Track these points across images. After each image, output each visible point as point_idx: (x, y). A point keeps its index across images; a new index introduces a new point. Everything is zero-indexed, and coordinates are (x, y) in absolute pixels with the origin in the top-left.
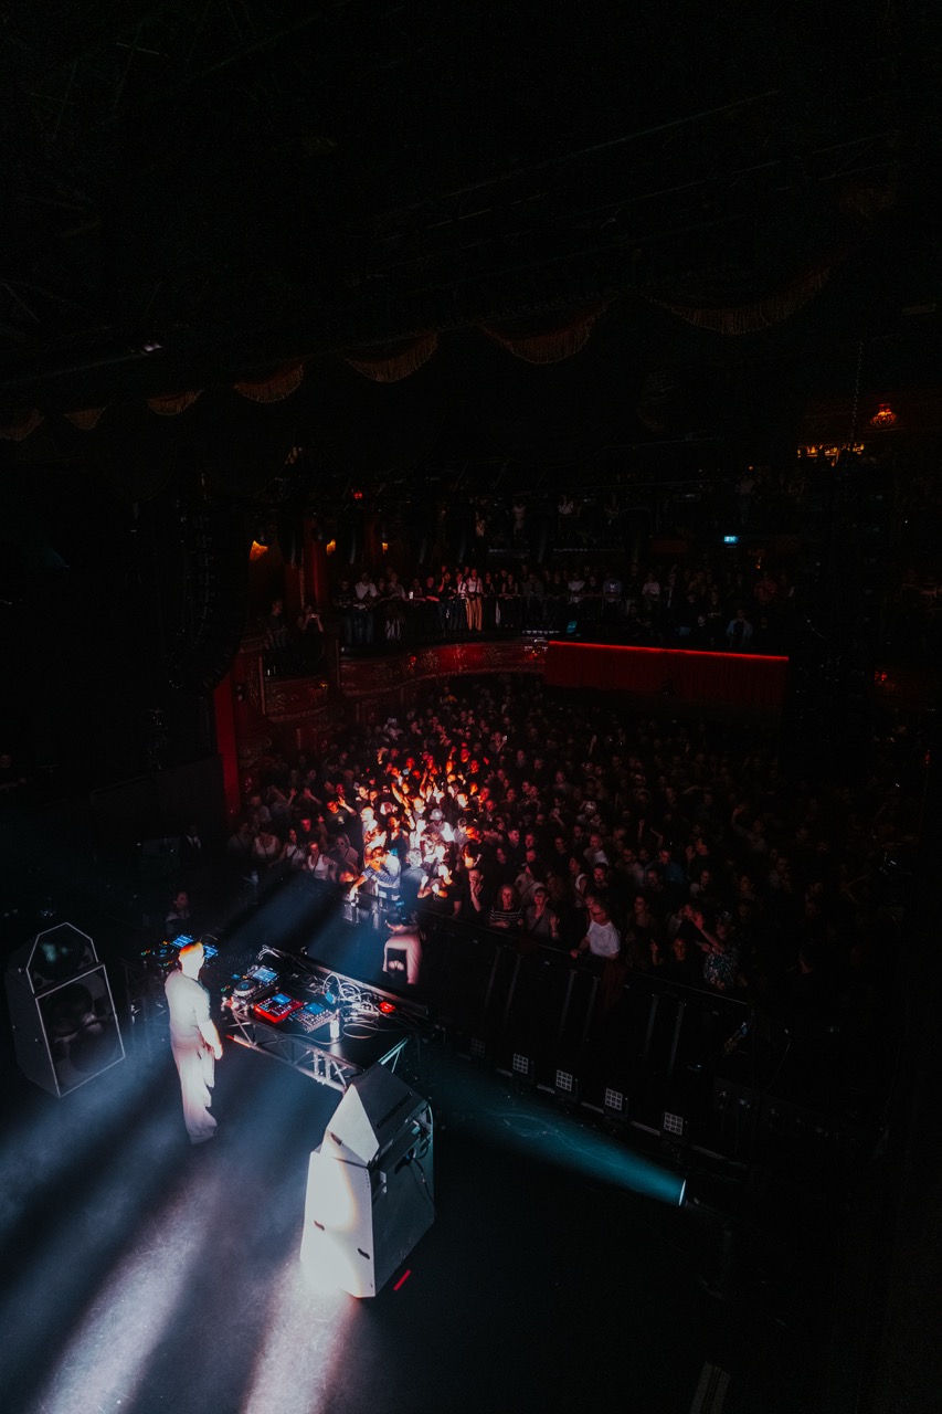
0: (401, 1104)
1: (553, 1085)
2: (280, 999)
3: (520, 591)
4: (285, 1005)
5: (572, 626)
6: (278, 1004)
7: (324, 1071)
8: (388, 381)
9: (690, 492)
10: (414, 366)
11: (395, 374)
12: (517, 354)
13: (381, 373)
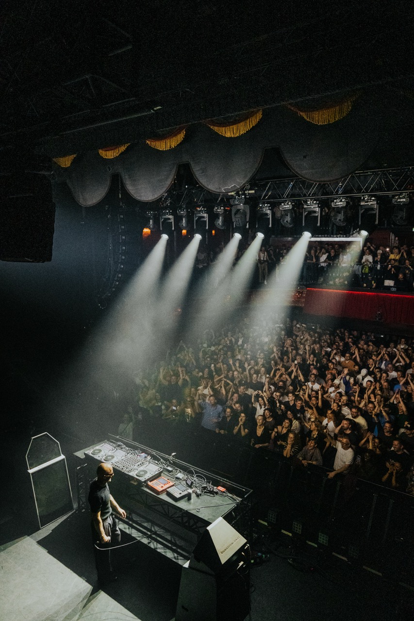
8: (233, 136)
9: (402, 198)
10: (248, 128)
11: (237, 132)
12: (308, 120)
13: (229, 132)
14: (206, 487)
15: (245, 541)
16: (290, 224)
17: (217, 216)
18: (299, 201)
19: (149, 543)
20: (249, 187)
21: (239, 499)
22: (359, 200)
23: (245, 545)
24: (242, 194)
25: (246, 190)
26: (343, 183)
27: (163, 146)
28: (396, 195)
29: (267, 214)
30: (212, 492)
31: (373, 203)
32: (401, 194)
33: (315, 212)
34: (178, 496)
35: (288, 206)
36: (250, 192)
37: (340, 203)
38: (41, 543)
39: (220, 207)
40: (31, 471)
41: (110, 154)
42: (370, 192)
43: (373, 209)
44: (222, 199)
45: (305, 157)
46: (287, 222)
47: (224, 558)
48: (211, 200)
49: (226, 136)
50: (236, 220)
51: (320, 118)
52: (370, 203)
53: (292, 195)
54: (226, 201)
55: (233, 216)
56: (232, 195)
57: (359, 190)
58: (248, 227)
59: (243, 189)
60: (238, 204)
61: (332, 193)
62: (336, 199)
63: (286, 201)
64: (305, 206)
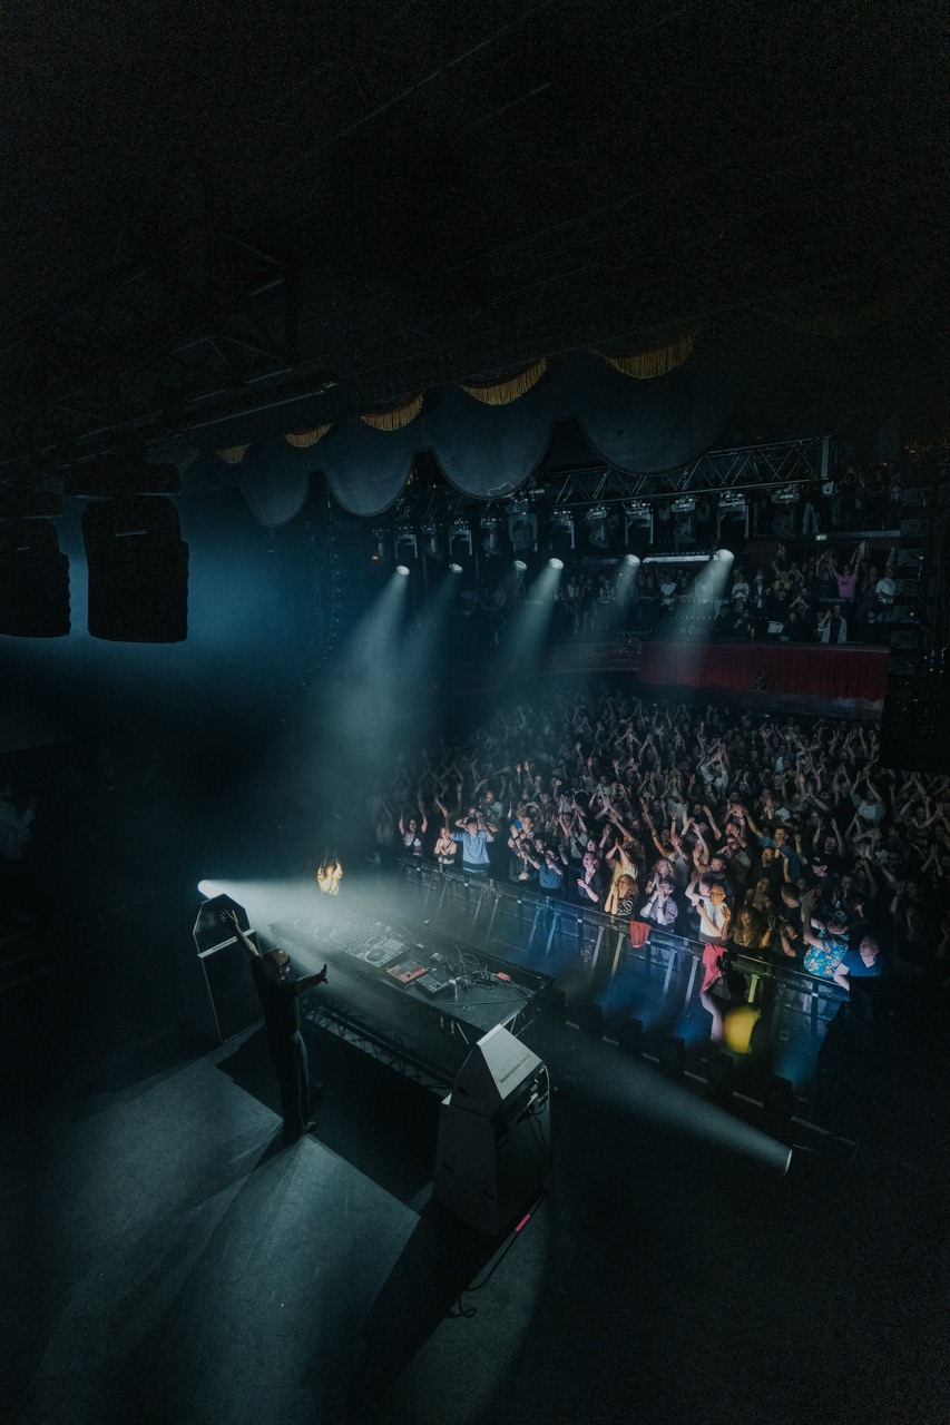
4: (412, 972)
6: (406, 970)
8: (500, 403)
9: (788, 493)
10: (525, 388)
11: (506, 397)
12: (623, 371)
13: (494, 397)
14: (479, 975)
15: (540, 1061)
16: (605, 542)
17: (485, 533)
18: (619, 503)
19: (392, 1063)
20: (535, 483)
21: (531, 993)
22: (717, 498)
23: (538, 1068)
24: (525, 496)
25: (530, 489)
26: (690, 470)
27: (386, 423)
28: (778, 489)
29: (567, 528)
30: (488, 983)
31: (739, 503)
32: (786, 486)
33: (645, 521)
34: (433, 989)
35: (599, 513)
36: (537, 492)
37: (686, 505)
38: (225, 1066)
39: (490, 519)
40: (202, 955)
41: (304, 440)
42: (735, 485)
43: (739, 513)
44: (493, 504)
45: (620, 433)
46: (600, 538)
47: (504, 1091)
48: (474, 509)
49: (490, 403)
50: (517, 540)
51: (643, 367)
52: (734, 504)
53: (607, 494)
54: (499, 506)
55: (511, 532)
56: (508, 499)
57: (717, 483)
58: (536, 549)
59: (526, 486)
60: (517, 514)
61: (671, 490)
62: (678, 499)
63: (597, 504)
64: (629, 513)
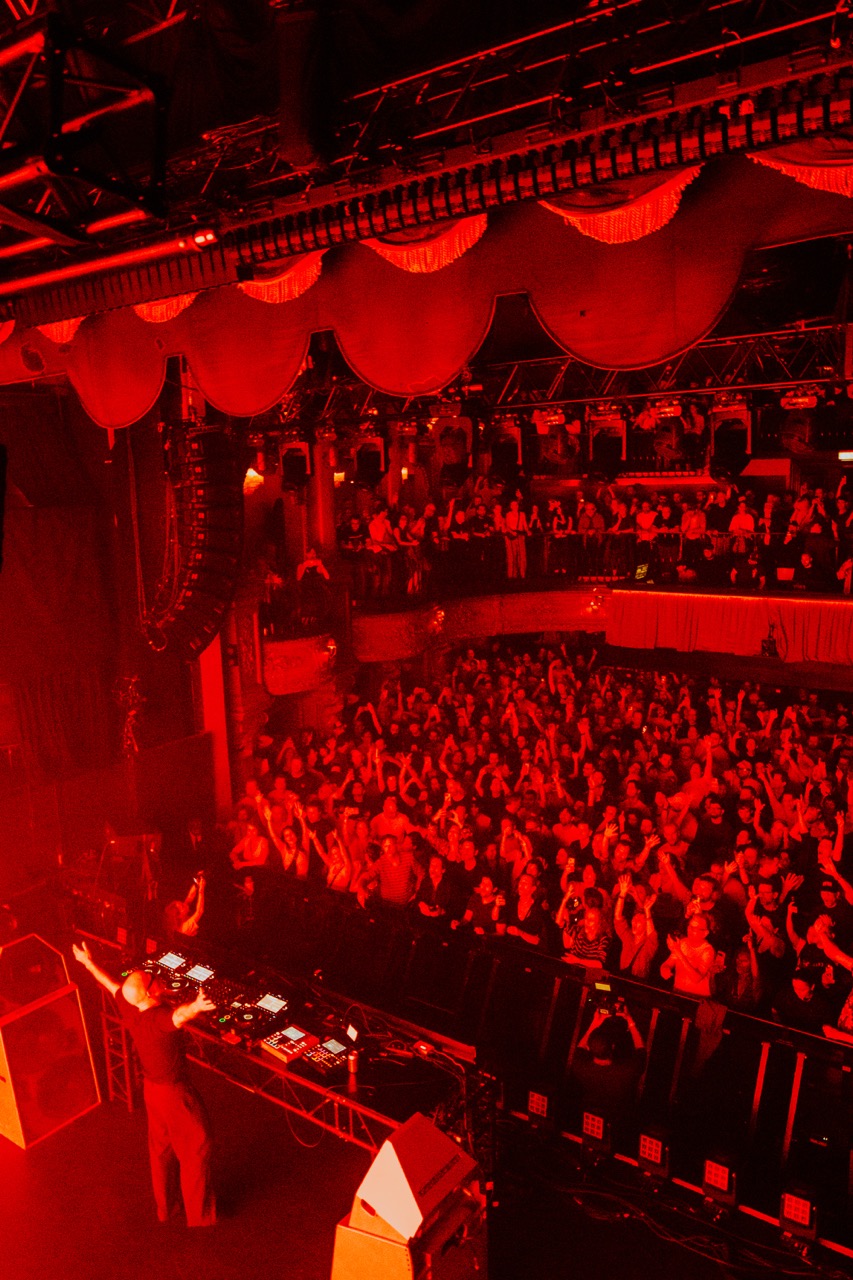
0: (448, 1167)
1: (635, 1155)
2: (293, 1033)
3: (575, 528)
4: (299, 1041)
5: (641, 571)
6: (289, 1040)
7: (347, 1124)
8: (424, 270)
9: (803, 396)
10: (459, 251)
11: (433, 262)
12: (588, 234)
13: (416, 262)
15: (474, 1164)
18: (581, 406)
20: (470, 377)
22: (711, 401)
24: (457, 394)
25: (463, 384)
27: (273, 292)
28: (789, 390)
29: (511, 436)
31: (740, 411)
32: (799, 386)
33: (615, 430)
36: (472, 388)
37: (669, 409)
39: (410, 423)
41: (159, 313)
43: (738, 422)
44: (413, 405)
45: (583, 313)
49: (411, 270)
50: (445, 451)
51: (613, 227)
52: (732, 409)
53: (565, 394)
56: (435, 397)
59: (458, 380)
61: (651, 388)
62: (660, 400)
63: (551, 406)
64: (594, 418)
